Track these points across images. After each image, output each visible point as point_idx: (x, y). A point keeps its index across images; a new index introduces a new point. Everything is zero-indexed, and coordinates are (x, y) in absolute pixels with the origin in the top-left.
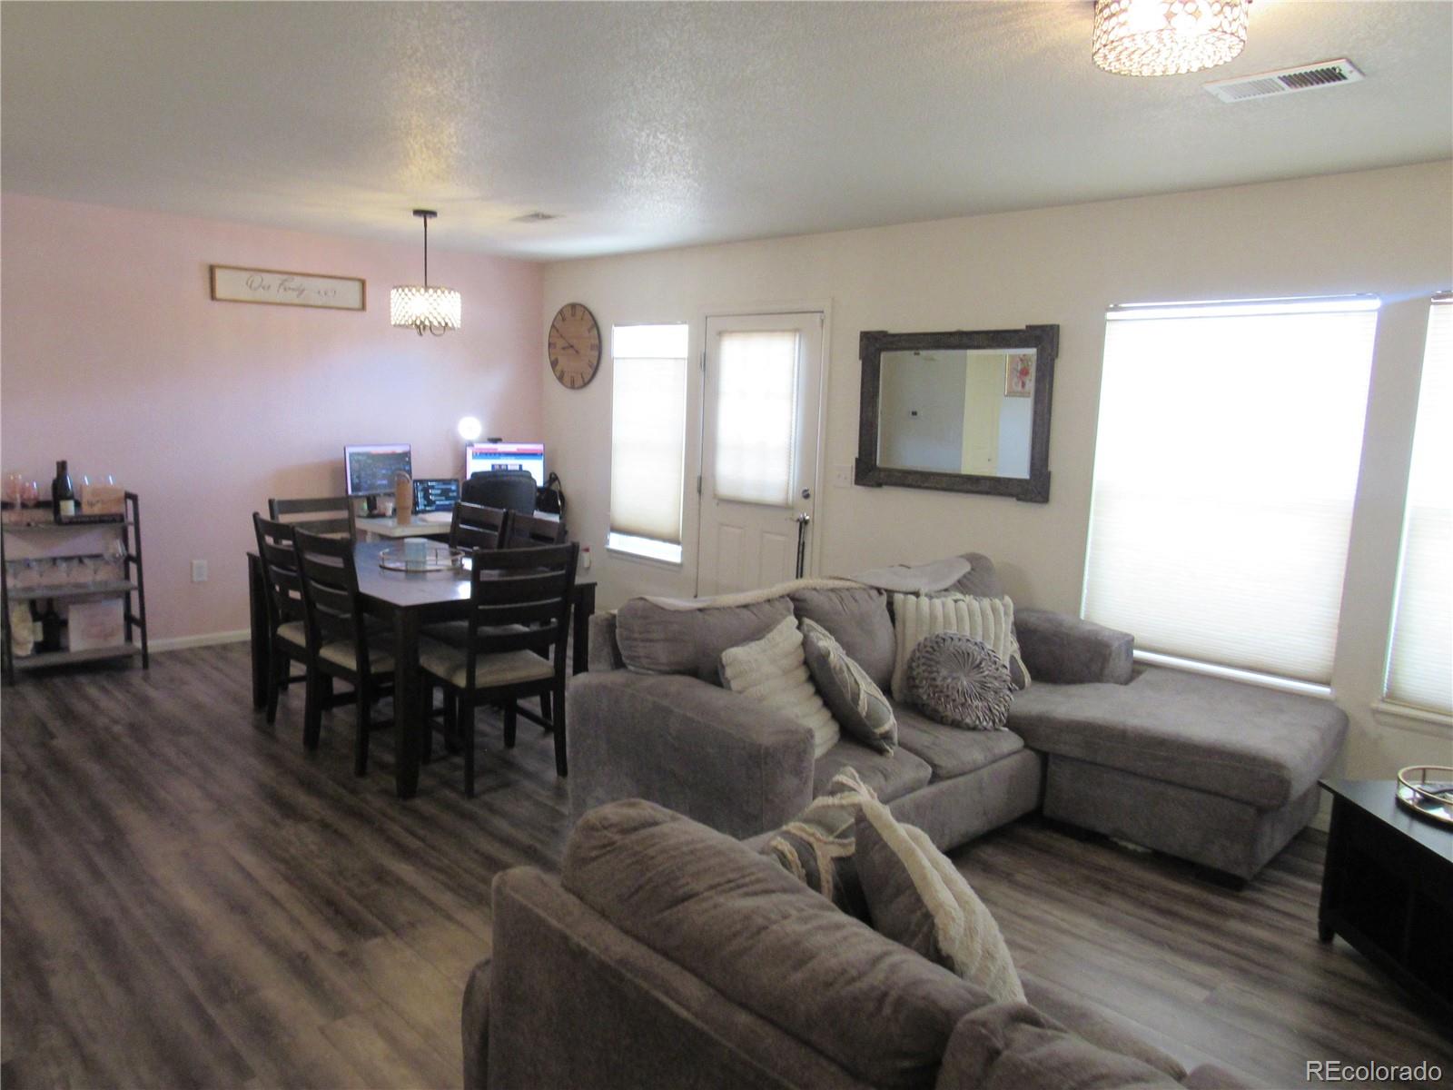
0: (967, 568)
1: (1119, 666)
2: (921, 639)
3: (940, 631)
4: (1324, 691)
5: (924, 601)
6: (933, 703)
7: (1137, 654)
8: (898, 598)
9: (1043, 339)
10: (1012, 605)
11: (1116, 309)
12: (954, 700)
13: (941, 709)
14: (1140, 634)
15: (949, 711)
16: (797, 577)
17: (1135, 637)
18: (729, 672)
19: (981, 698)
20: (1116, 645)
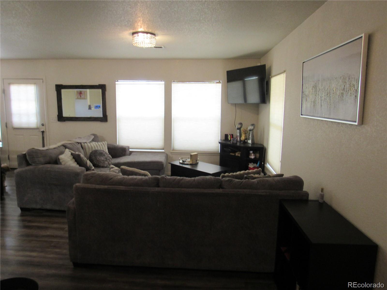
0: (93, 137)
1: (128, 152)
2: (91, 151)
3: (94, 149)
4: (163, 151)
5: (89, 144)
6: (97, 163)
7: (130, 150)
8: (83, 144)
9: (103, 87)
10: (107, 143)
11: (117, 81)
12: (102, 162)
13: (99, 164)
14: (131, 146)
15: (101, 165)
16: (43, 147)
17: (130, 146)
18: (61, 161)
19: (106, 161)
20: (127, 148)
